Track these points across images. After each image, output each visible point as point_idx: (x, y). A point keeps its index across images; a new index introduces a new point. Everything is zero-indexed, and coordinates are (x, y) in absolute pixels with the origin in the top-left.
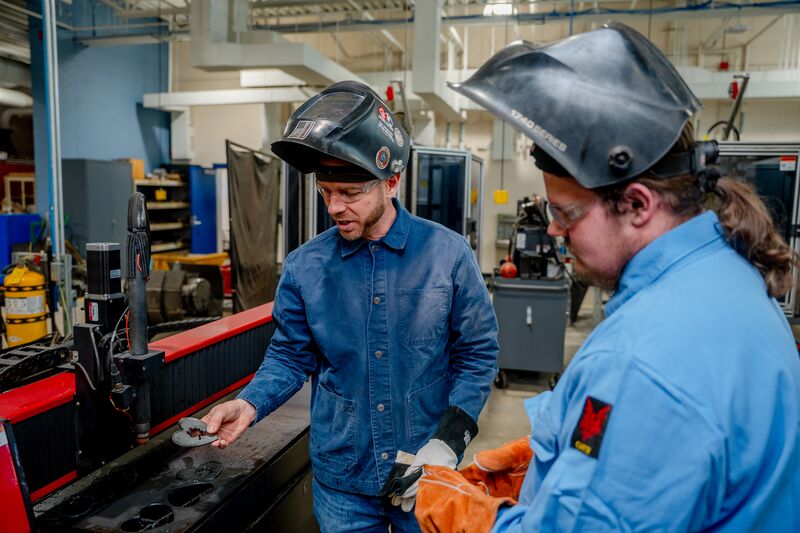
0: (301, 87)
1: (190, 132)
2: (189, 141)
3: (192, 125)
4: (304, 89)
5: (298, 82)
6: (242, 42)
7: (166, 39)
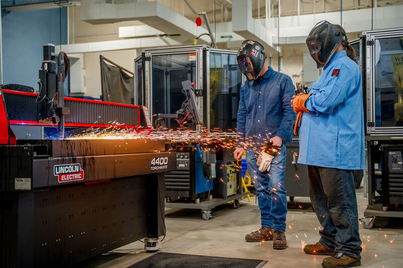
0: (161, 36)
1: (83, 73)
2: (82, 80)
3: (84, 69)
4: (164, 37)
5: (159, 32)
6: (115, 3)
7: (64, 5)
